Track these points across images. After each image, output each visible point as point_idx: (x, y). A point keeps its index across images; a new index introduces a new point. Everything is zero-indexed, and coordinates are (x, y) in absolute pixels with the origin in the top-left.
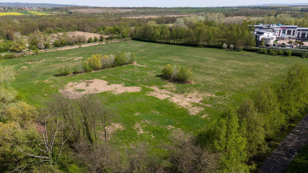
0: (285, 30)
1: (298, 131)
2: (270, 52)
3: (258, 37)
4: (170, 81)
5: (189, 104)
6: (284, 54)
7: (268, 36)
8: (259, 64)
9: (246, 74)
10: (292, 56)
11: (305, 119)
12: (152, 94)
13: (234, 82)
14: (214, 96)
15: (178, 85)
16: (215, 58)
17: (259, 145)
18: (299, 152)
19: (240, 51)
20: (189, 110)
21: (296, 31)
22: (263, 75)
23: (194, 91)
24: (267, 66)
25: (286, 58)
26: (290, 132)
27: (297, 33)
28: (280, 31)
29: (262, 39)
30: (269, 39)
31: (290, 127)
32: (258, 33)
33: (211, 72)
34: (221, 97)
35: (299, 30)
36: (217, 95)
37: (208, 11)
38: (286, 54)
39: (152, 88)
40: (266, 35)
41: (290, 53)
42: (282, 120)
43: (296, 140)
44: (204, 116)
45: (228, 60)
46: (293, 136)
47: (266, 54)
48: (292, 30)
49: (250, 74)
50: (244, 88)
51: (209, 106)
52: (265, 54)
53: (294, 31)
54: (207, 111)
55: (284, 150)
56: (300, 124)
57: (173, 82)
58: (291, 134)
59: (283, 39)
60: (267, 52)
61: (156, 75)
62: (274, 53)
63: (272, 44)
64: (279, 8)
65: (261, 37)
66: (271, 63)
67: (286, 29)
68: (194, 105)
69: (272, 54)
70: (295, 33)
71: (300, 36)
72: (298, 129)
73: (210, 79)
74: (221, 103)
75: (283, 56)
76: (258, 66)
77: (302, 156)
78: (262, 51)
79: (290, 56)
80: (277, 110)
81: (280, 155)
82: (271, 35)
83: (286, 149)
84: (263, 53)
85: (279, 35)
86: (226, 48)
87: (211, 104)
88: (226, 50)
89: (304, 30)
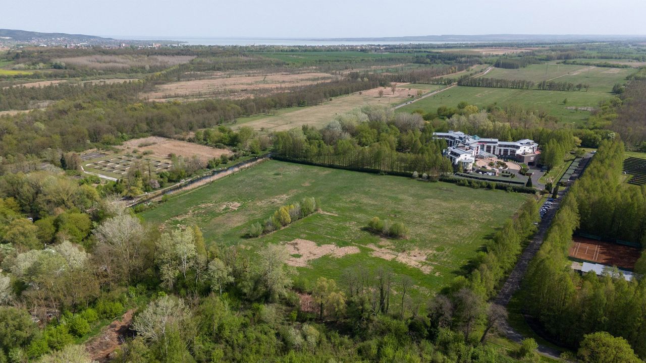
0: (483, 146)
1: (511, 280)
2: (472, 184)
3: (454, 160)
4: (382, 237)
5: (417, 263)
6: (487, 187)
7: (466, 158)
8: (464, 204)
9: (455, 222)
10: (497, 190)
11: (515, 270)
12: (374, 255)
13: (447, 234)
14: (435, 252)
15: (394, 241)
16: (411, 196)
17: (491, 292)
18: (513, 295)
19: (436, 182)
20: (420, 269)
21: (496, 147)
22: (472, 221)
23: (414, 248)
24: (472, 207)
25: (490, 192)
26: (505, 281)
27: (498, 150)
28: (478, 147)
29: (459, 162)
30: (467, 163)
31: (505, 277)
32: (452, 153)
33: (417, 219)
34: (442, 253)
35: (500, 146)
36: (438, 251)
37: (338, 61)
38: (489, 187)
39: (368, 246)
40: (463, 157)
41: (494, 186)
42: (501, 274)
43: (510, 287)
44: (437, 274)
45: (427, 199)
46: (508, 285)
47: (468, 186)
48: (492, 145)
49: (458, 220)
50: (459, 241)
51: (436, 264)
52: (466, 186)
53: (494, 147)
54: (437, 269)
55: (503, 295)
56: (512, 274)
57: (384, 237)
58: (506, 283)
59: (482, 158)
60: (468, 184)
61: (361, 228)
62: (476, 185)
63: (471, 168)
64: (460, 58)
65: (458, 160)
66: (475, 201)
67: (485, 144)
68: (423, 264)
69: (473, 187)
70: (496, 149)
71: (502, 153)
72: (511, 279)
73: (422, 231)
74: (445, 260)
75: (487, 190)
76: (464, 207)
77: (515, 298)
78: (462, 182)
79: (494, 189)
80: (498, 267)
81: (501, 299)
82: (469, 157)
83: (504, 294)
84: (463, 185)
85: (477, 153)
86: (417, 178)
87: (437, 261)
88: (418, 180)
89: (505, 146)
